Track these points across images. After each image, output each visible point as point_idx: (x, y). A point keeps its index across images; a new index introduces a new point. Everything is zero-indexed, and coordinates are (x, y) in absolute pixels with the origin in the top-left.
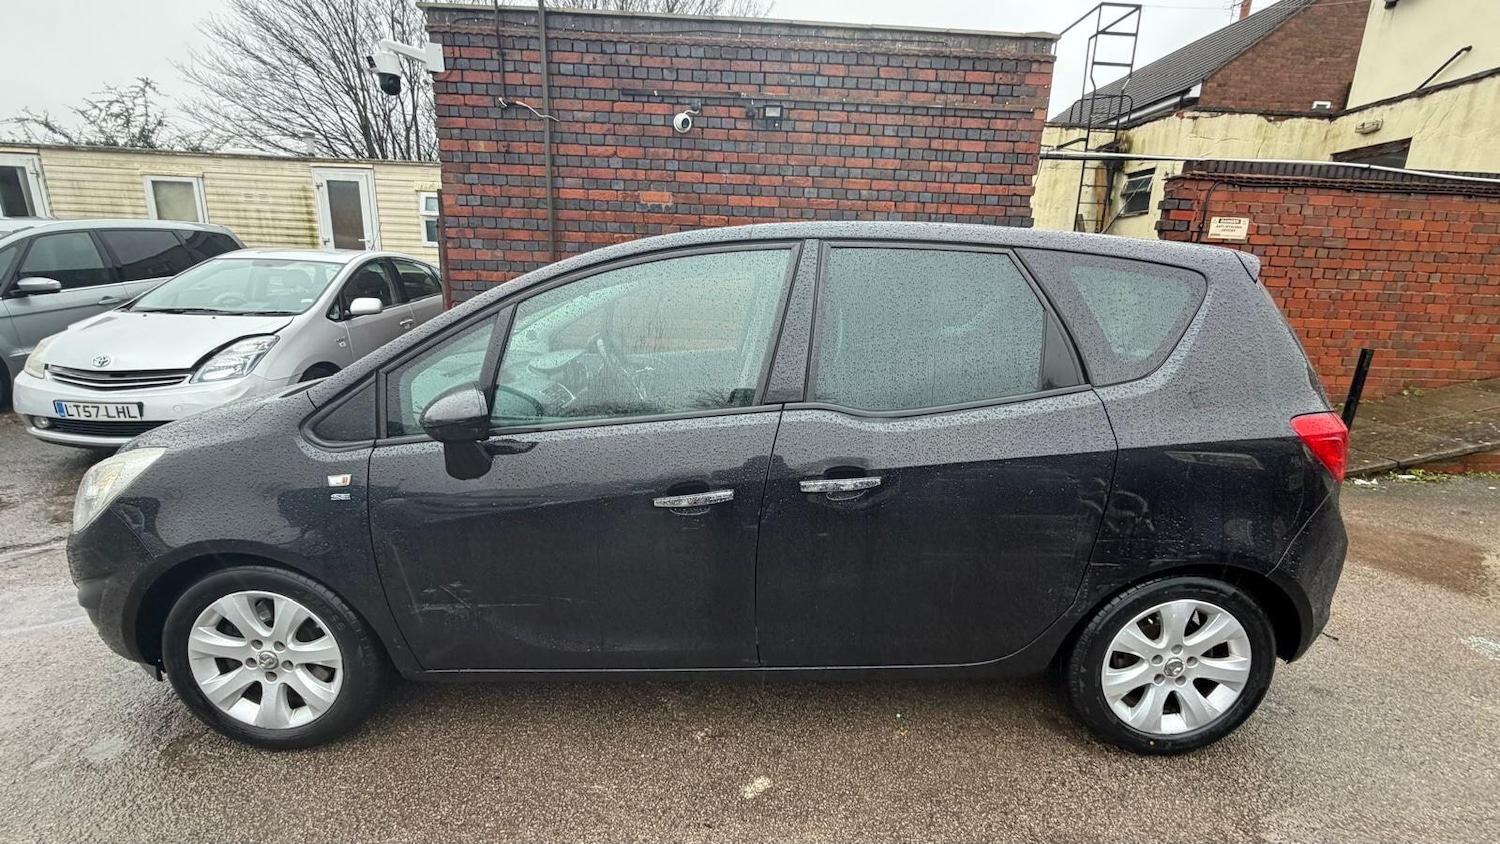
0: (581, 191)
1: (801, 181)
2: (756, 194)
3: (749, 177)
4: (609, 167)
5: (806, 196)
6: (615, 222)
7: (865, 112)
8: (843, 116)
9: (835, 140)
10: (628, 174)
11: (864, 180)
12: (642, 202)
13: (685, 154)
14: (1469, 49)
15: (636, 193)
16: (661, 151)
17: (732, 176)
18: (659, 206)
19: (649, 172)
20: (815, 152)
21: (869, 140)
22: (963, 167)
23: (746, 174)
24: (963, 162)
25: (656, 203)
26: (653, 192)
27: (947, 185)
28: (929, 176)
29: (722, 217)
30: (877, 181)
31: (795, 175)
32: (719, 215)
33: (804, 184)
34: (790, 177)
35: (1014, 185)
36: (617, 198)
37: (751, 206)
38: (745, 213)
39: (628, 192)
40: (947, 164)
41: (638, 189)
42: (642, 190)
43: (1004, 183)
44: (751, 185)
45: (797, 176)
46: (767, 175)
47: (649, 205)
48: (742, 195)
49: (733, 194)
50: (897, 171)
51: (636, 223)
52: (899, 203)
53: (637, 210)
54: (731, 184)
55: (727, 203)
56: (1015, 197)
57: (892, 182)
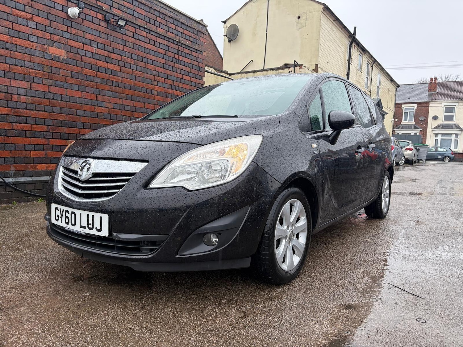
0: (7, 37)
1: (129, 60)
2: (110, 62)
3: (107, 52)
4: (27, 26)
5: (132, 68)
6: (30, 61)
7: (153, 35)
8: (144, 34)
9: (143, 44)
10: (40, 33)
11: (153, 66)
12: (48, 53)
13: (74, 31)
14: (252, 61)
15: (45, 47)
16: (60, 25)
17: (98, 49)
18: (59, 58)
19: (53, 36)
20: (135, 47)
21: (154, 48)
22: (185, 68)
23: (105, 50)
24: (185, 66)
25: (57, 55)
26: (55, 48)
27: (180, 75)
28: (175, 70)
29: (93, 71)
30: (158, 67)
31: (126, 56)
32: (92, 70)
33: (130, 62)
34: (124, 57)
35: (199, 79)
36: (32, 46)
37: (108, 68)
38: (105, 71)
39: (39, 44)
40: (180, 65)
41: (46, 44)
42: (48, 45)
43: (196, 78)
44: (107, 57)
45: (127, 57)
46: (115, 54)
47: (52, 56)
48: (103, 61)
49: (99, 60)
50: (165, 65)
51: (44, 65)
52: (165, 79)
53: (45, 57)
54: (98, 54)
55: (96, 64)
56: (200, 84)
57: (163, 69)
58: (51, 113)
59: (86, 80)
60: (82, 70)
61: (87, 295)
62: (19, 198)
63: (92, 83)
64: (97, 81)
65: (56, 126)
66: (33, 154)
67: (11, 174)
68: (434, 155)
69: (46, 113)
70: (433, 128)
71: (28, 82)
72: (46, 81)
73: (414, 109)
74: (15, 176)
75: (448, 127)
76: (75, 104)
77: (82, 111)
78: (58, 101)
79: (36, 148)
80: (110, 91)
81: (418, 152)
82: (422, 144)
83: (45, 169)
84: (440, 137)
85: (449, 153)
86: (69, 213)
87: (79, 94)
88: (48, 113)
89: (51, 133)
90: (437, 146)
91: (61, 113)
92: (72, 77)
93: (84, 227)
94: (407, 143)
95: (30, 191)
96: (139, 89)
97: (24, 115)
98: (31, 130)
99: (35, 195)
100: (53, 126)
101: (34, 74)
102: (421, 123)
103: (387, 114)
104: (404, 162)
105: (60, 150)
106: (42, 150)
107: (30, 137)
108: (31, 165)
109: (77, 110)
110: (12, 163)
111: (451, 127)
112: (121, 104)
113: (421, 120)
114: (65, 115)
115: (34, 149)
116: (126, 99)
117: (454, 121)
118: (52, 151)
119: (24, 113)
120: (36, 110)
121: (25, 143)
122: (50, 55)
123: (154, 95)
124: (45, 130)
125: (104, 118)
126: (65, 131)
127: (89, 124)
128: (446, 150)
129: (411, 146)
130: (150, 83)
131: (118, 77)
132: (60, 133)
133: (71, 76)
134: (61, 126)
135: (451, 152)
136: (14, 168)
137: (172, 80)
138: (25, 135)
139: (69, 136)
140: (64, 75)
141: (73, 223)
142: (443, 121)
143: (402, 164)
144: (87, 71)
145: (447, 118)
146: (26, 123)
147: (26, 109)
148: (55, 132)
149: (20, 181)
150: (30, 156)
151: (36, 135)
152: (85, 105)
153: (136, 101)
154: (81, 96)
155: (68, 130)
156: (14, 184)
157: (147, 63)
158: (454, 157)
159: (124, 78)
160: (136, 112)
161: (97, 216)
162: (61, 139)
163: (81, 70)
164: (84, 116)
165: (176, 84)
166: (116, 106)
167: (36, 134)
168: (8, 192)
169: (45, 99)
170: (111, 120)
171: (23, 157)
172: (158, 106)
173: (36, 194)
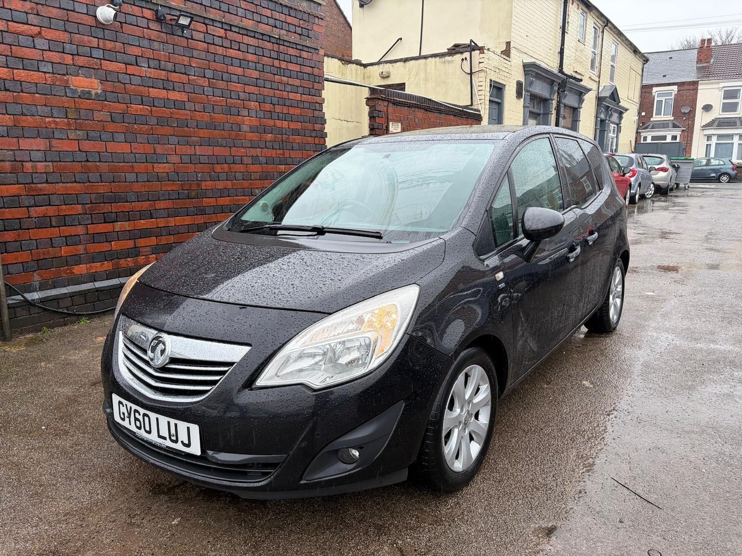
0: (6, 70)
1: (201, 81)
2: (170, 89)
3: (164, 73)
4: (34, 47)
5: (206, 93)
6: (45, 105)
7: (235, 32)
8: (222, 32)
9: (220, 51)
10: (55, 57)
11: (240, 84)
12: (72, 87)
13: (109, 45)
14: (401, 39)
15: (65, 78)
16: (86, 38)
17: (150, 69)
18: (89, 93)
19: (76, 58)
20: (208, 58)
21: (240, 55)
22: (291, 81)
23: (160, 70)
24: (290, 77)
25: (86, 89)
26: (81, 78)
27: (284, 93)
28: (275, 86)
29: (145, 107)
30: (247, 86)
31: (196, 75)
32: (143, 105)
33: (203, 83)
34: (193, 77)
35: (315, 96)
36: (46, 80)
37: (168, 99)
38: (163, 105)
39: (56, 75)
40: (283, 78)
41: (67, 73)
42: (71, 74)
43: (311, 94)
44: (165, 80)
45: (198, 76)
46: (177, 73)
47: (79, 91)
48: (159, 89)
49: (153, 87)
50: (258, 80)
51: (68, 108)
52: (261, 104)
53: (68, 95)
54: (150, 77)
55: (148, 95)
56: (316, 104)
57: (256, 88)
58: (86, 184)
59: (135, 123)
60: (128, 107)
61: (175, 524)
62: (51, 321)
63: (144, 126)
64: (153, 123)
65: (96, 203)
66: (66, 252)
67: (34, 286)
68: (704, 171)
69: (78, 184)
70: (704, 126)
71: (45, 138)
72: (73, 135)
73: (673, 95)
74: (42, 288)
75: (728, 123)
76: (121, 164)
77: (134, 174)
78: (95, 163)
79: (68, 243)
80: (174, 135)
81: (677, 172)
82: (683, 158)
83: (86, 272)
84: (714, 140)
85: (728, 168)
86: (140, 415)
87: (126, 148)
88: (81, 184)
89: (90, 215)
90: (709, 157)
91: (102, 182)
92: (112, 121)
93: (165, 438)
94: (660, 159)
95: (67, 308)
96: (220, 125)
97: (45, 193)
98: (59, 215)
99: (75, 315)
100: (91, 203)
101: (53, 125)
102: (684, 118)
103: (627, 110)
104: (653, 192)
105: (105, 240)
106: (78, 243)
107: (59, 227)
108: (64, 268)
109: (126, 174)
110: (35, 269)
111: (734, 123)
112: (194, 154)
113: (685, 113)
114: (107, 184)
115: (66, 243)
116: (201, 145)
117: (739, 112)
118: (94, 243)
119: (44, 190)
120: (62, 182)
121: (51, 237)
122: (75, 91)
123: (244, 133)
124: (80, 212)
125: (169, 181)
126: (110, 209)
127: (146, 192)
128: (723, 163)
129: (665, 165)
130: (237, 114)
131: (185, 112)
132: (103, 213)
133: (111, 119)
134: (104, 203)
135: (731, 166)
136: (39, 277)
137: (271, 103)
138: (49, 223)
139: (117, 216)
140: (99, 120)
141: (147, 429)
142: (721, 113)
143: (650, 196)
144: (136, 108)
145: (727, 108)
146: (50, 205)
147: (47, 182)
148: (94, 212)
149: (50, 295)
150: (60, 255)
151: (66, 223)
152: (137, 164)
153: (216, 146)
154: (130, 150)
155: (115, 207)
156: (41, 302)
157: (231, 82)
158: (736, 174)
159: (195, 111)
160: (217, 164)
161: (183, 426)
162: (105, 223)
163: (126, 108)
164: (137, 182)
165: (278, 109)
166: (186, 159)
167: (66, 220)
168: (34, 314)
169: (75, 163)
170: (181, 182)
171: (51, 258)
172: (251, 149)
173: (76, 311)
